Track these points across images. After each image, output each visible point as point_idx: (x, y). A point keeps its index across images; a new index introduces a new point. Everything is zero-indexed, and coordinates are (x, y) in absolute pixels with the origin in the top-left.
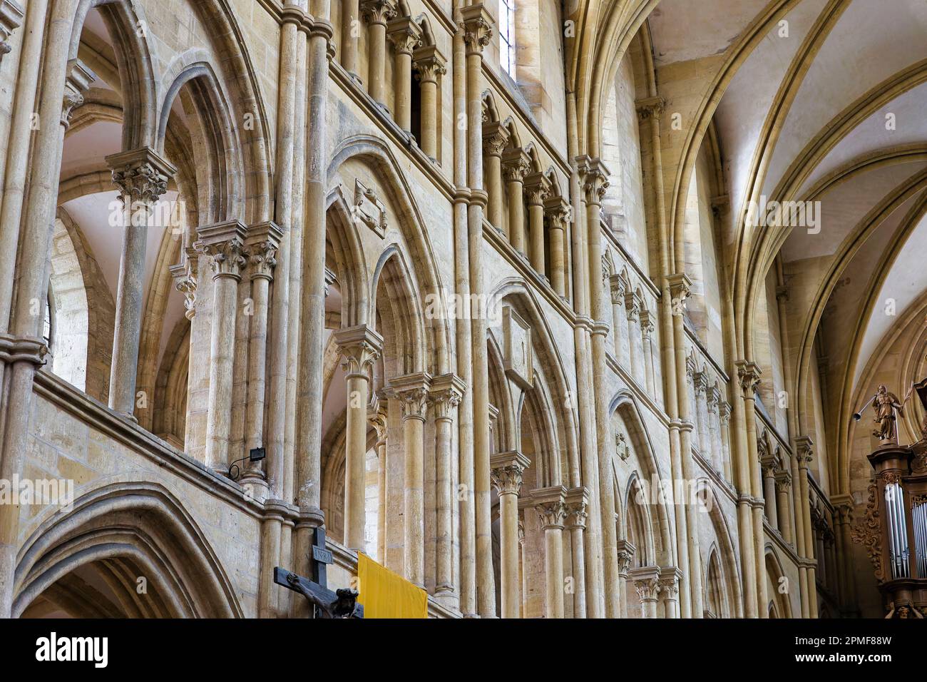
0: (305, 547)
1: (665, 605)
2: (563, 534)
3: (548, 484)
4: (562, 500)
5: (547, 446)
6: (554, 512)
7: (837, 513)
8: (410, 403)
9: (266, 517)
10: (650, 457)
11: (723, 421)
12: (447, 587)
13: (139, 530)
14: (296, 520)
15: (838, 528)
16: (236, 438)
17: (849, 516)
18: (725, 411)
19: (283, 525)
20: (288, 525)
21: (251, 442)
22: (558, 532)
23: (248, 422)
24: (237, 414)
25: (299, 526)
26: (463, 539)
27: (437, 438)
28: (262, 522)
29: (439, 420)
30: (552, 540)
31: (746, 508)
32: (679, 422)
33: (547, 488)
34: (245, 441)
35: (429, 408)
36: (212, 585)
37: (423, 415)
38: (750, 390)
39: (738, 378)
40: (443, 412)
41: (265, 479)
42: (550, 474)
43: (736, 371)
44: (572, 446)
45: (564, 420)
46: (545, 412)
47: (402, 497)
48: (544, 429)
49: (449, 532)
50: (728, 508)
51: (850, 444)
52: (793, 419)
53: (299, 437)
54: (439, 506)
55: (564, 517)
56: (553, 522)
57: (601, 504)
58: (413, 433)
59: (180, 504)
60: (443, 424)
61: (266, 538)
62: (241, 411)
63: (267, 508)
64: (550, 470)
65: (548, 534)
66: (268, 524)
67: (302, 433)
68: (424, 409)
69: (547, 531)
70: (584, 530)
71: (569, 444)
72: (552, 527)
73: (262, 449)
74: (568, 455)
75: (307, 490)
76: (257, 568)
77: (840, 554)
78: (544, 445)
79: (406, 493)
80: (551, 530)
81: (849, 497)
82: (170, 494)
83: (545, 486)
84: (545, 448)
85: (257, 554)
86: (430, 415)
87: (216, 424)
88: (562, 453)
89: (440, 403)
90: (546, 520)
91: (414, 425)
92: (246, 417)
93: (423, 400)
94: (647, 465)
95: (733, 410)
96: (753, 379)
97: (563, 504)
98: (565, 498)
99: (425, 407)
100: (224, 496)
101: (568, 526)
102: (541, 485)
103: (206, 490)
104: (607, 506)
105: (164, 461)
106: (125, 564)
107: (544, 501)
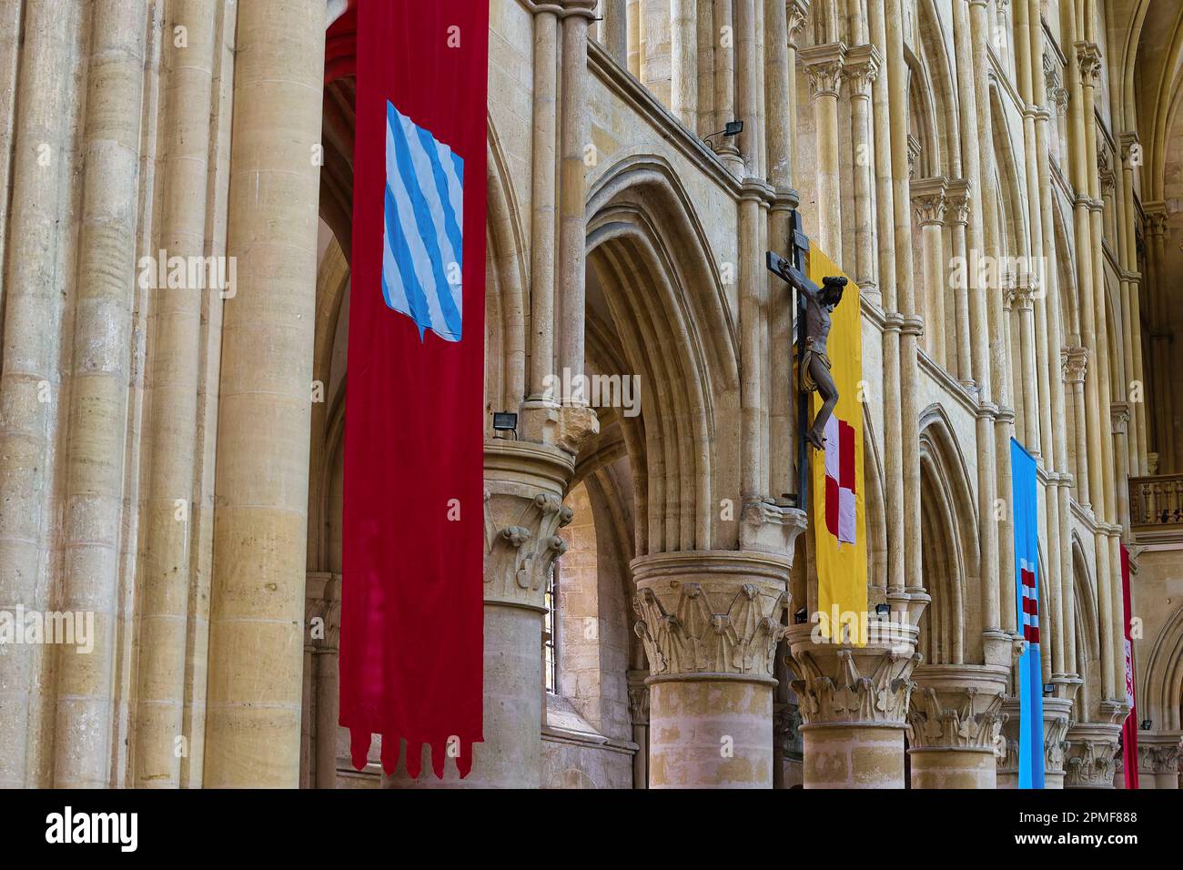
0: (782, 231)
1: (1020, 315)
2: (942, 230)
3: (926, 174)
4: (943, 193)
5: (926, 131)
6: (935, 206)
8: (823, 78)
9: (744, 198)
10: (1009, 148)
11: (1060, 110)
12: (870, 282)
13: (640, 208)
14: (772, 201)
16: (704, 110)
18: (1063, 99)
19: (760, 206)
20: (764, 207)
21: (723, 115)
22: (938, 228)
23: (718, 93)
24: (704, 84)
25: (775, 208)
26: (882, 231)
27: (852, 118)
28: (739, 203)
29: (855, 97)
30: (931, 236)
31: (1084, 211)
32: (1034, 109)
33: (926, 179)
34: (716, 113)
35: (843, 83)
36: (704, 270)
37: (837, 92)
38: (1089, 75)
40: (860, 88)
41: (739, 155)
42: (929, 163)
44: (953, 131)
45: (945, 103)
46: (926, 93)
47: (813, 183)
48: (923, 112)
49: (869, 222)
50: (1066, 208)
53: (768, 110)
54: (857, 193)
55: (944, 212)
56: (933, 218)
57: (982, 199)
58: (826, 112)
59: (679, 181)
60: (860, 102)
61: (744, 221)
62: (709, 80)
63: (745, 187)
64: (928, 158)
65: (927, 230)
66: (745, 206)
67: (773, 106)
68: (838, 85)
69: (925, 228)
70: (966, 227)
71: (949, 131)
72: (932, 223)
73: (735, 122)
74: (948, 141)
75: (781, 169)
76: (736, 253)
78: (923, 130)
79: (820, 179)
80: (930, 227)
82: (672, 169)
83: (923, 177)
84: (923, 134)
85: (735, 238)
86: (844, 91)
87: (684, 94)
88: (942, 140)
89: (856, 78)
90: (924, 215)
91: (828, 103)
92: (715, 88)
93: (837, 75)
94: (1004, 158)
95: (1071, 98)
97: (945, 198)
98: (946, 191)
99: (839, 81)
100: (712, 173)
101: (948, 222)
102: (919, 177)
103: (698, 165)
104: (988, 201)
105: (668, 133)
106: (624, 245)
107: (922, 194)
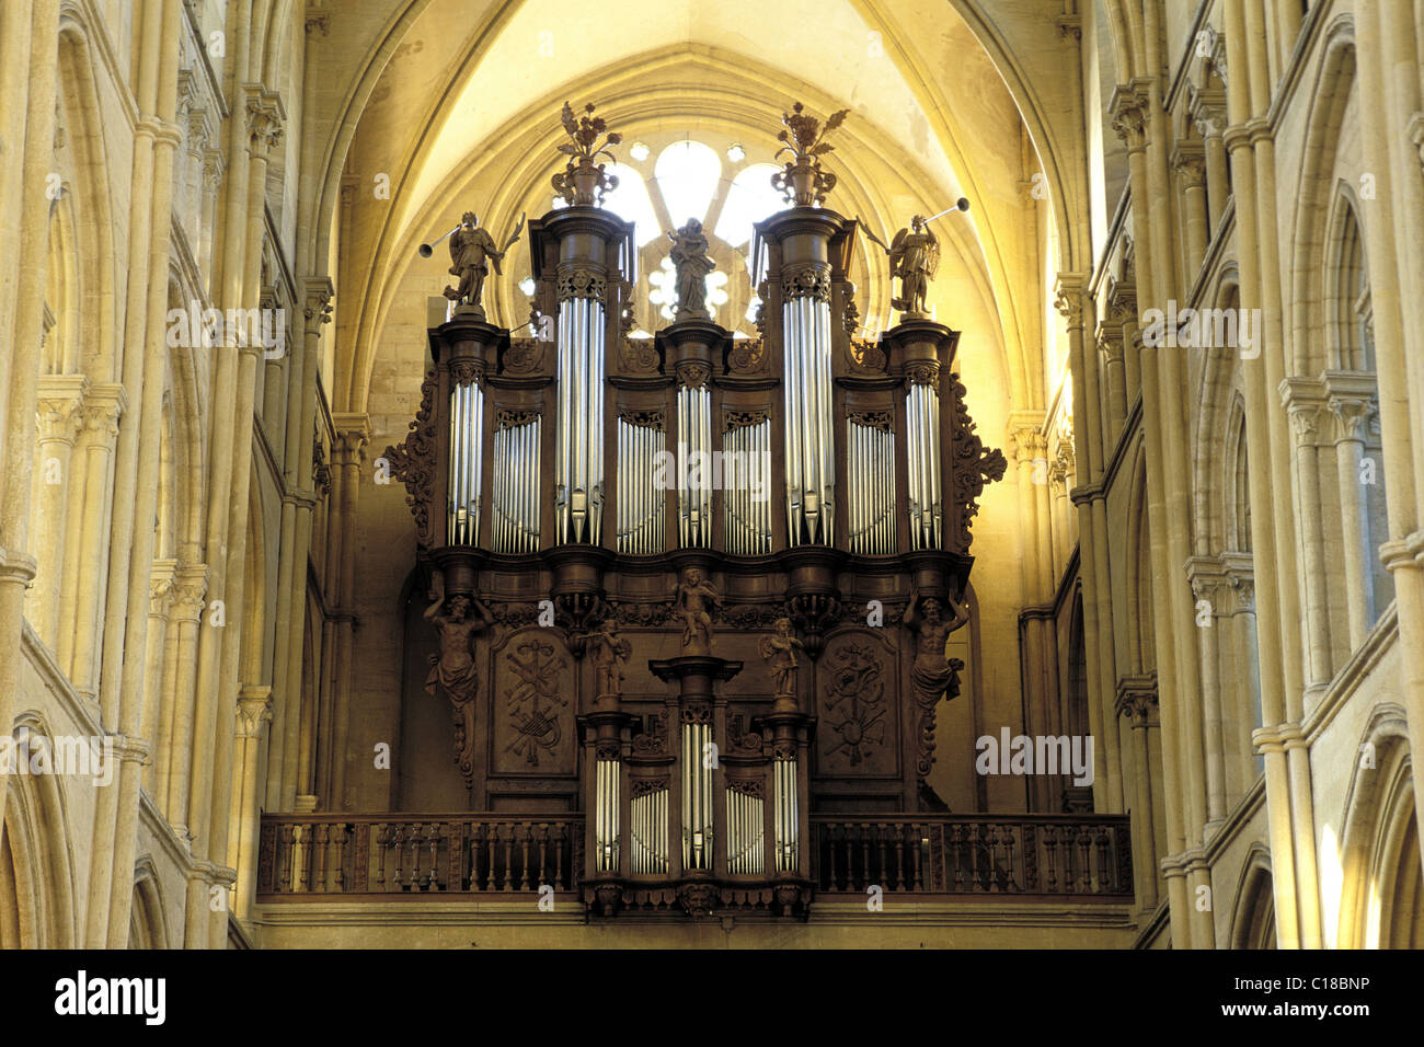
7: (339, 445)
15: (339, 469)
17: (361, 452)
39: (245, 113)
43: (243, 102)
51: (379, 331)
52: (306, 244)
77: (336, 514)
81: (365, 418)
96: (270, 126)
